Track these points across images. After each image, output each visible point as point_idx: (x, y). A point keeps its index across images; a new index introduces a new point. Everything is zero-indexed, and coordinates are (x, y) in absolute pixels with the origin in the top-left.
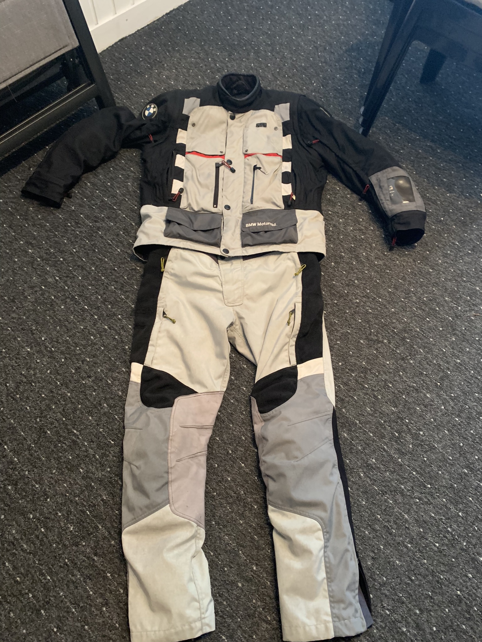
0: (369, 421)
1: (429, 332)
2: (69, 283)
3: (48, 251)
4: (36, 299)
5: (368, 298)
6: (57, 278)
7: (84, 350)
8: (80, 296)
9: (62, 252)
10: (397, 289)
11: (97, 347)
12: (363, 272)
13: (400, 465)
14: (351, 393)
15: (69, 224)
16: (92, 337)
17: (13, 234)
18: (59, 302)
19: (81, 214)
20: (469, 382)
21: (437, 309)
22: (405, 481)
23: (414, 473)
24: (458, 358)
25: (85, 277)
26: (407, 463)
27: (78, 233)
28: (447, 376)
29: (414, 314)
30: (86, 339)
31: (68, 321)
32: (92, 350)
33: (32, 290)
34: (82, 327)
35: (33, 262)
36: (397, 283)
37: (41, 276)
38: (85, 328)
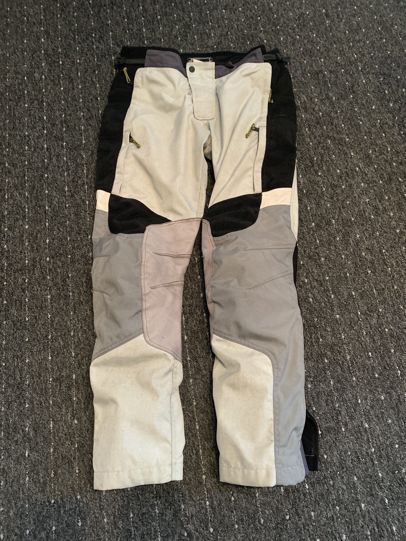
1: (359, 369)
2: (49, 87)
3: (56, 49)
4: (11, 85)
5: (321, 285)
6: (43, 77)
8: (48, 104)
9: (67, 56)
10: (362, 298)
11: (23, 158)
12: (339, 255)
13: (199, 482)
15: (94, 35)
16: (26, 147)
17: (42, 17)
18: (27, 98)
19: (112, 31)
20: (358, 457)
21: (393, 351)
22: (191, 502)
23: (208, 503)
24: (369, 422)
25: (66, 91)
26: (209, 486)
27: (95, 47)
28: (338, 431)
29: (359, 337)
30: (21, 145)
31: (20, 120)
32: (17, 158)
33: (15, 75)
34: (27, 133)
35: (36, 52)
36: (368, 291)
37: (32, 67)
38: (28, 136)
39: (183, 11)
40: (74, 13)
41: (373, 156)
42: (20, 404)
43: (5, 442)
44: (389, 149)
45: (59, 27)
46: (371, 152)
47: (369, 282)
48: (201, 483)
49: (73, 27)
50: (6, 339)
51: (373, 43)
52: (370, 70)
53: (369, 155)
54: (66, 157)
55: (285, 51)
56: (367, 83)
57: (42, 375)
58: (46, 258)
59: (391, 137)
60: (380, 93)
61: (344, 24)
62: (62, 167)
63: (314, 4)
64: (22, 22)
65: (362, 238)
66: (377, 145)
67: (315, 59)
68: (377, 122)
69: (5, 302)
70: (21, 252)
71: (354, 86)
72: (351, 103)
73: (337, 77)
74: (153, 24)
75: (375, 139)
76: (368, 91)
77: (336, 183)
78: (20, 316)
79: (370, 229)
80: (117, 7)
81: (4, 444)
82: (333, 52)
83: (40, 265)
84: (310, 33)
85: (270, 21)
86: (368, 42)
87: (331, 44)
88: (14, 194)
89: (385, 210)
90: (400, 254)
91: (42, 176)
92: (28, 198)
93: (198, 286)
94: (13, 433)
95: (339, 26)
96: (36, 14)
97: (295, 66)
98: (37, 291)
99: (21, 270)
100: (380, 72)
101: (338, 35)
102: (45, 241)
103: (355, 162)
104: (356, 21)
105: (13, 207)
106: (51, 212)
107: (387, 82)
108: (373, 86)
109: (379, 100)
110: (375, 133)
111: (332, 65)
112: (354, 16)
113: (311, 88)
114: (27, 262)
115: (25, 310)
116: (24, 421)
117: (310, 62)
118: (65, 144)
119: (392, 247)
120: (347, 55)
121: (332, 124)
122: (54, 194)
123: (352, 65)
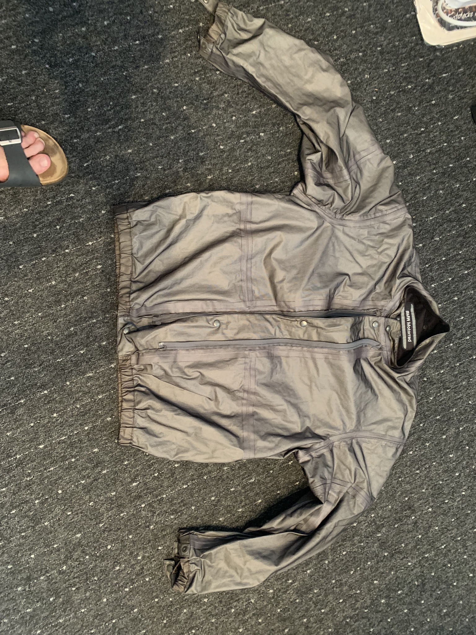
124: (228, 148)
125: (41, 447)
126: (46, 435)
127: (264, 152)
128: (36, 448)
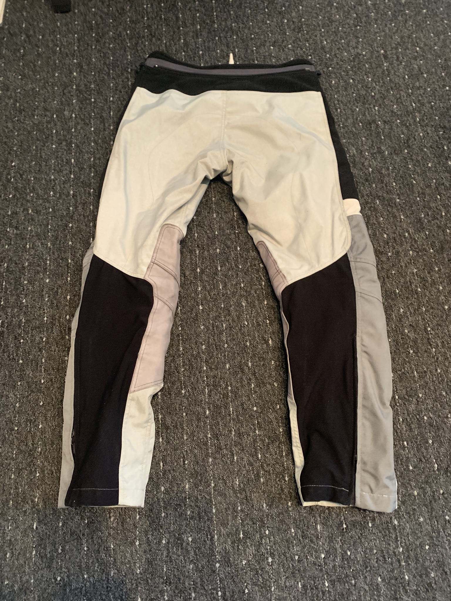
0: (225, 494)
2: (79, 127)
3: (89, 84)
4: (39, 123)
6: (74, 115)
7: (35, 200)
8: (77, 146)
9: (99, 93)
11: (47, 205)
13: (212, 570)
14: (236, 449)
16: (52, 193)
17: (76, 48)
18: (54, 139)
20: (384, 557)
21: (430, 442)
22: (202, 591)
23: (220, 593)
25: (97, 132)
26: (222, 576)
28: (364, 527)
30: (46, 190)
31: (46, 163)
32: (41, 204)
33: (44, 111)
34: (53, 177)
35: (67, 86)
36: (408, 373)
37: (62, 104)
38: (54, 180)
39: (228, 47)
40: (110, 44)
41: (426, 220)
42: (31, 472)
43: (13, 512)
44: (443, 214)
45: (94, 60)
46: (423, 216)
47: (409, 363)
48: (214, 572)
49: (108, 60)
50: (20, 401)
51: (434, 90)
52: (429, 122)
53: (420, 220)
54: (93, 206)
55: (336, 96)
56: (424, 137)
57: (55, 442)
58: (66, 316)
59: (447, 200)
60: (438, 149)
61: (403, 68)
62: (88, 216)
63: (372, 44)
64: (55, 52)
65: (406, 313)
66: (430, 208)
67: (368, 106)
68: (433, 182)
69: (21, 361)
70: (40, 308)
71: (410, 139)
72: (405, 158)
73: (391, 129)
74: (194, 60)
75: (429, 202)
76: (425, 146)
77: (382, 249)
78: (36, 377)
79: (416, 304)
80: (156, 40)
81: (12, 514)
82: (389, 100)
83: (59, 323)
84: (365, 77)
85: (322, 61)
86: (429, 89)
87: (388, 91)
88: (36, 244)
89: (434, 283)
90: (447, 333)
91: (67, 226)
92: (50, 249)
93: (225, 355)
94: (22, 503)
95: (398, 69)
96: (69, 44)
97: (346, 114)
98: (55, 351)
99: (39, 328)
100: (440, 125)
101: (396, 80)
102: (65, 298)
103: (405, 226)
104: (417, 65)
105: (34, 258)
106: (73, 266)
107: (447, 136)
108: (431, 141)
109: (437, 157)
110: (429, 195)
111: (387, 115)
112: (415, 58)
113: (362, 139)
114: (45, 319)
115: (41, 371)
116: (33, 491)
117: (363, 109)
118: (92, 190)
119: (438, 325)
120: (404, 104)
121: (382, 183)
122: (78, 246)
123: (409, 115)
124: (13, 192)
125: (208, 412)
126: (198, 405)
127: (27, 166)
128: (207, 417)
